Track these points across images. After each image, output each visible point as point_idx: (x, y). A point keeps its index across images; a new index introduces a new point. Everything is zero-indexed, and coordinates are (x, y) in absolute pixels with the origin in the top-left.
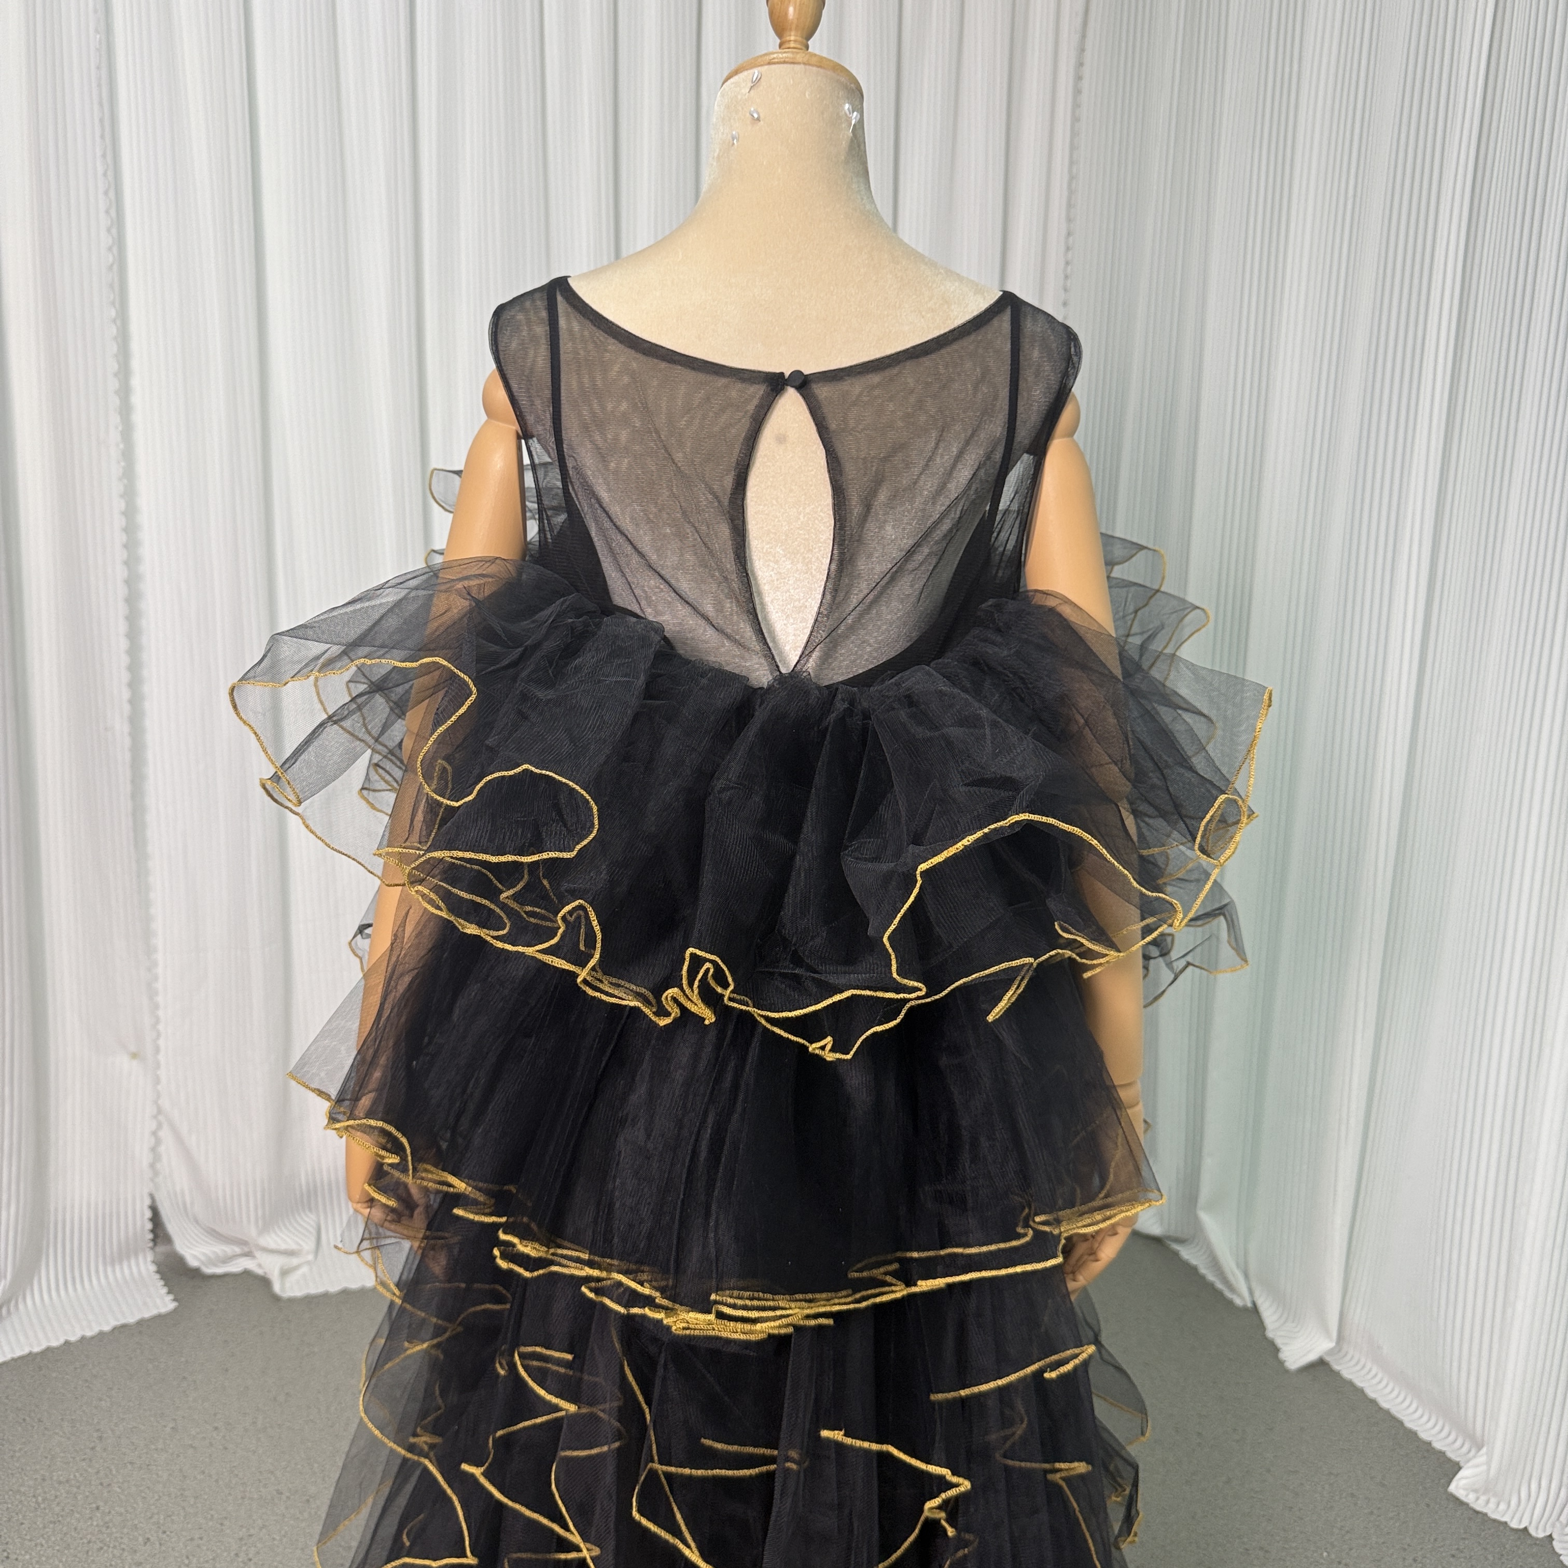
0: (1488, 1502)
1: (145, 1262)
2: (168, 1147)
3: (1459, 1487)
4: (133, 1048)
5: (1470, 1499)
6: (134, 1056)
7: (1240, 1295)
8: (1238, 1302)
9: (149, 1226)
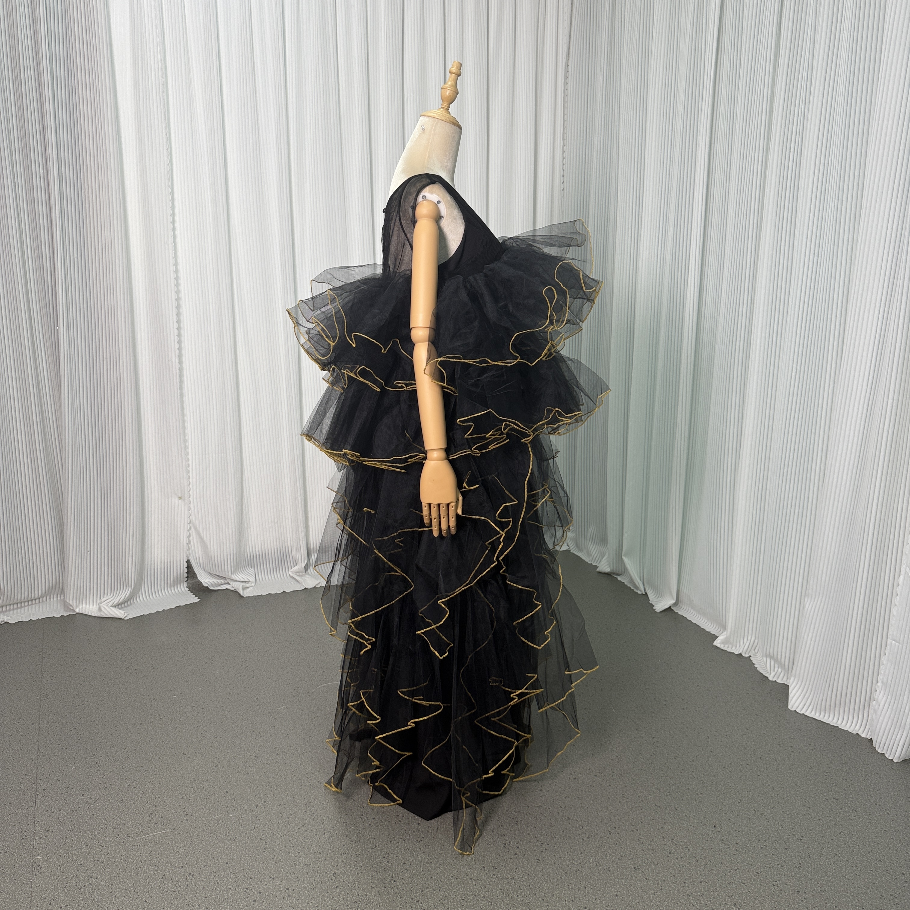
0: (728, 647)
1: (184, 587)
2: (194, 538)
3: (717, 643)
4: (180, 495)
5: (722, 647)
6: (180, 498)
7: (640, 590)
8: (639, 593)
9: (186, 570)
